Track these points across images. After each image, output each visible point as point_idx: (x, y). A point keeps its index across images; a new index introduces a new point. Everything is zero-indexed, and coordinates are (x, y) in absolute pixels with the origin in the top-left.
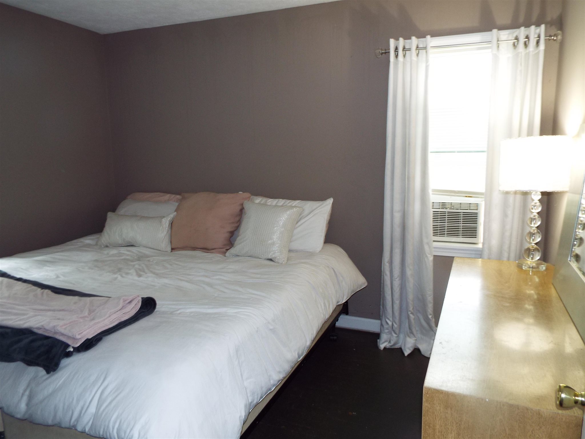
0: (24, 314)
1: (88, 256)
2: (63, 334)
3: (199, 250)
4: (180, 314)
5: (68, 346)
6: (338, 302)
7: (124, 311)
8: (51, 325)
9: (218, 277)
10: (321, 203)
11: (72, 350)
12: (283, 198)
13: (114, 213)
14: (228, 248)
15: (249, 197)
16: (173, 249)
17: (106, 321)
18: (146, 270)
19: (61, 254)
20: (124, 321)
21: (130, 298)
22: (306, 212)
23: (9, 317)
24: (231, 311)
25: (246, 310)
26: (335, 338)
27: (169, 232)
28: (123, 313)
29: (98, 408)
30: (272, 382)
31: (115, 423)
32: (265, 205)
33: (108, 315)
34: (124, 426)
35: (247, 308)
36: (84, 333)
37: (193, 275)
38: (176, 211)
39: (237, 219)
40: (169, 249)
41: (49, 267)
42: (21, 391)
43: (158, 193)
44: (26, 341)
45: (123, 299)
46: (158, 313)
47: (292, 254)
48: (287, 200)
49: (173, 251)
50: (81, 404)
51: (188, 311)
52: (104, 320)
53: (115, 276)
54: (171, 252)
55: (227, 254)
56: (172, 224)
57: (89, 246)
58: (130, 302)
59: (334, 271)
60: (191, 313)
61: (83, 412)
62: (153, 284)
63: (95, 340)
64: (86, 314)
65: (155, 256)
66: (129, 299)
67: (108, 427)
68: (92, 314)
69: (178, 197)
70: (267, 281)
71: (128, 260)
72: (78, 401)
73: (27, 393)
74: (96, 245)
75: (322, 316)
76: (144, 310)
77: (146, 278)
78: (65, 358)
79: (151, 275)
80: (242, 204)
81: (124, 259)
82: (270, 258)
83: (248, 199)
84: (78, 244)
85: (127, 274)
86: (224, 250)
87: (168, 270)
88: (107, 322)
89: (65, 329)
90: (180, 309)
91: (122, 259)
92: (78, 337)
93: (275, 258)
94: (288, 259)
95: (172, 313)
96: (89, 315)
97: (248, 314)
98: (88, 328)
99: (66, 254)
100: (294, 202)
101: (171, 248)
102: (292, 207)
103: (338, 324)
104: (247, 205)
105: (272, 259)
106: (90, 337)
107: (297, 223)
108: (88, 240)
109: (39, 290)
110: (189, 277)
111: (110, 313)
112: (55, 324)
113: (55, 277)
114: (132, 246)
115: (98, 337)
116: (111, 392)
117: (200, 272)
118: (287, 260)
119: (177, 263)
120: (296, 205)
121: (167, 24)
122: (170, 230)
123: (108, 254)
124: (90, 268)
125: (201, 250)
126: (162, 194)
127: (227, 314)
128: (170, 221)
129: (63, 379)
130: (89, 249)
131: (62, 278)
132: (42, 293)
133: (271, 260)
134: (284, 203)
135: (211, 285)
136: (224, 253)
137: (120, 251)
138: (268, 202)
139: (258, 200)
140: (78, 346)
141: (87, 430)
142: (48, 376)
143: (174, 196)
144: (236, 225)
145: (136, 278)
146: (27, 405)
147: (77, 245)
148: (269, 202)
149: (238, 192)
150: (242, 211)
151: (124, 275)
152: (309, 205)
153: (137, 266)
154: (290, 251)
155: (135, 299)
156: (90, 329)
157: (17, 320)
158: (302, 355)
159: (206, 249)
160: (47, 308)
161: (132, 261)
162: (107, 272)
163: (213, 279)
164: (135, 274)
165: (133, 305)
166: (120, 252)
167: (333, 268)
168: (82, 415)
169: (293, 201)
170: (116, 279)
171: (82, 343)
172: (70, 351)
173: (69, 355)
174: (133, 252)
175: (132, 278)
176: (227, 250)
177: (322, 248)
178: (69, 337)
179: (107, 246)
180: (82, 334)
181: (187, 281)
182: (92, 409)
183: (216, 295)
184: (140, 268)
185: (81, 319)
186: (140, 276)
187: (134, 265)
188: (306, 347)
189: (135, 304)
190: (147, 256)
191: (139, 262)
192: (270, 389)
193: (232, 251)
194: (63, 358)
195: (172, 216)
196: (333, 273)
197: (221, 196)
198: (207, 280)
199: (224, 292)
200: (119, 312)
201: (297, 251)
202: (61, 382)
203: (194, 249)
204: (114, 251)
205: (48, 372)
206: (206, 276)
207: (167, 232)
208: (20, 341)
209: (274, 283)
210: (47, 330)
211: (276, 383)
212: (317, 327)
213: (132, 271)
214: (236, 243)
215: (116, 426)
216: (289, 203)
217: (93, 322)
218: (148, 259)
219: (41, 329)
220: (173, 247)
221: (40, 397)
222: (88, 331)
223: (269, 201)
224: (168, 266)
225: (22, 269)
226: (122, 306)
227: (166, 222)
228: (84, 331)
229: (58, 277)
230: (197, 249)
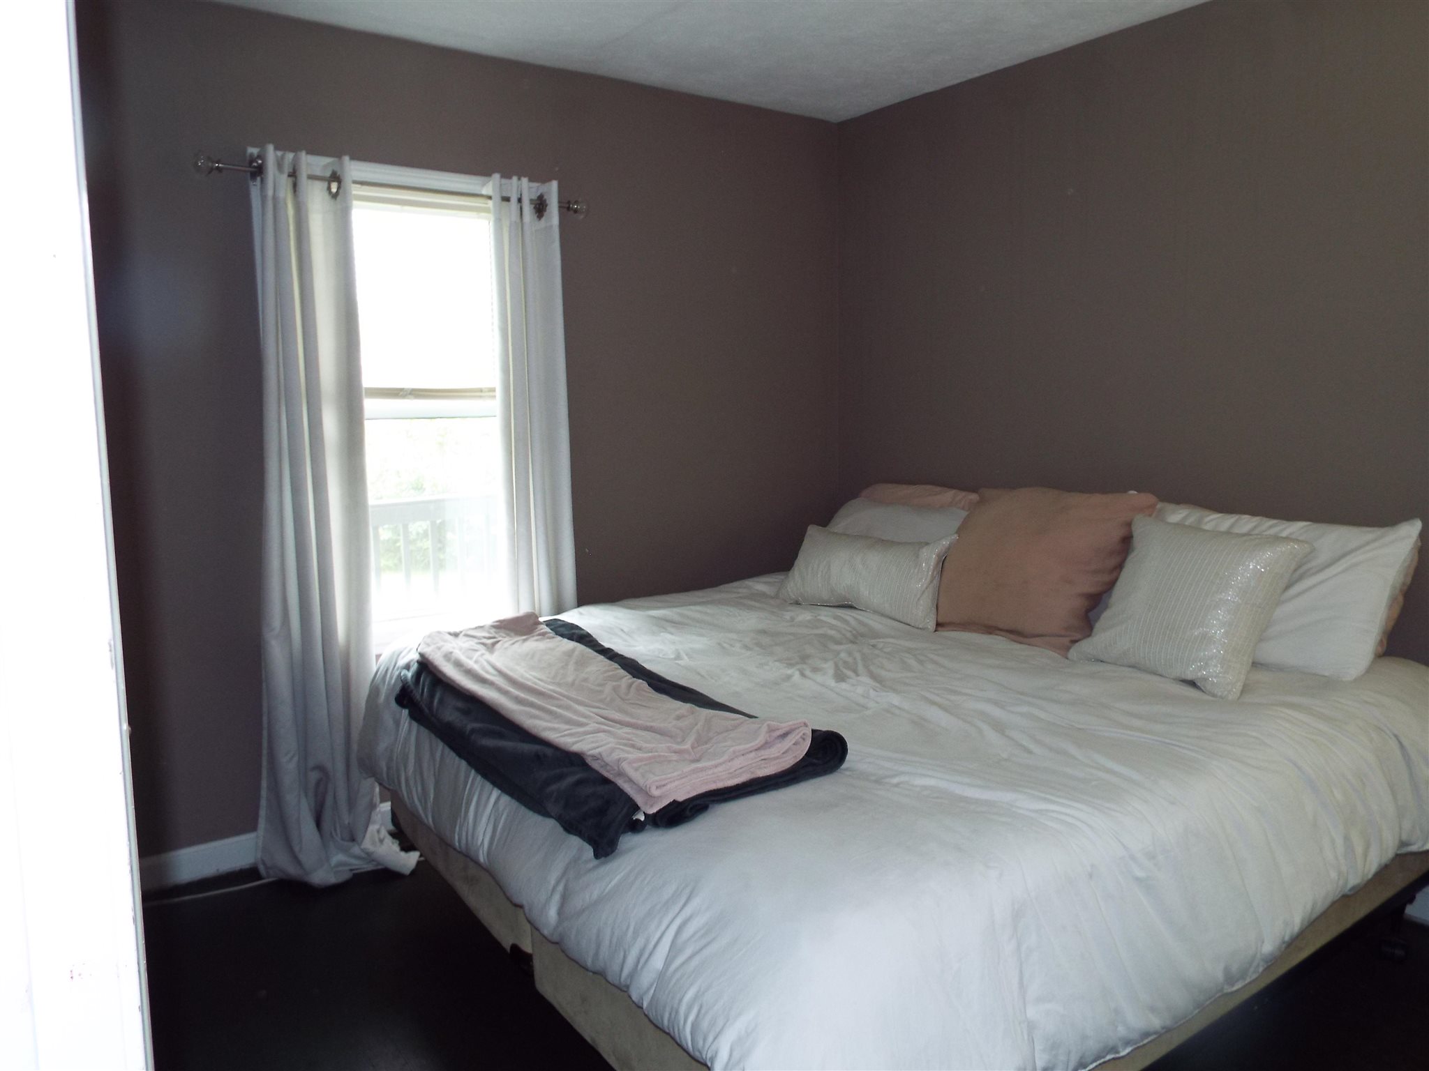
0: (581, 725)
1: (750, 620)
2: (630, 780)
3: (1002, 633)
4: (897, 785)
5: (636, 808)
6: (1403, 844)
7: (766, 753)
8: (615, 756)
9: (1025, 709)
10: (1377, 532)
11: (642, 818)
12: (1253, 513)
13: (824, 528)
14: (1078, 636)
15: (1153, 506)
16: (939, 625)
17: (720, 769)
18: (861, 668)
19: (698, 608)
20: (763, 777)
21: (785, 727)
22: (1323, 558)
23: (556, 726)
24: (1025, 803)
25: (1068, 811)
26: (1399, 952)
27: (936, 582)
28: (763, 758)
29: (668, 962)
30: (1122, 1031)
31: (690, 1008)
32: (1197, 528)
33: (726, 757)
34: (705, 1024)
35: (1076, 805)
36: (668, 787)
37: (966, 694)
38: (959, 531)
39: (1113, 562)
40: (931, 625)
41: (672, 634)
42: (553, 882)
43: (928, 487)
44: (571, 780)
45: (768, 725)
46: (848, 773)
47: (1261, 676)
48: (1265, 519)
49: (940, 629)
50: (640, 942)
51: (919, 781)
52: (716, 766)
53: (789, 672)
54: (935, 631)
55: (1073, 653)
56: (943, 563)
57: (761, 596)
58: (785, 735)
59: (1400, 743)
60: (925, 788)
61: (642, 961)
62: (862, 701)
63: (691, 809)
64: (687, 746)
65: (893, 637)
66: (782, 729)
67: (677, 1012)
68: (699, 748)
69: (974, 497)
70: (1157, 741)
71: (832, 638)
72: (636, 934)
73: (560, 888)
74: (776, 596)
75: (1334, 875)
76: (815, 761)
77: (853, 685)
78: (630, 833)
79: (865, 679)
80: (1129, 525)
81: (824, 636)
82: (1189, 677)
83: (1149, 510)
84: (740, 590)
85: (815, 670)
86: (1066, 641)
87: (909, 674)
88: (721, 772)
89: (636, 770)
90: (902, 773)
91: (816, 635)
92: (655, 792)
93: (1205, 679)
94: (1245, 689)
95: (878, 781)
96: (693, 748)
97: (1069, 820)
98: (679, 777)
99: (709, 611)
100: (1284, 526)
101: (935, 622)
102: (1277, 539)
103: (1412, 911)
104: (1143, 528)
105: (1196, 682)
106: (681, 798)
107: (1288, 587)
108: (760, 585)
109: (627, 678)
110: (953, 698)
111: (734, 752)
112: (623, 755)
113: (673, 656)
114: (851, 607)
115: (698, 802)
116: (695, 933)
117: (982, 690)
118: (1242, 692)
119: (936, 658)
120: (1291, 534)
121: (977, 75)
122: (937, 578)
123: (792, 619)
124: (746, 647)
125: (1008, 634)
126: (938, 489)
127: (1014, 809)
128: (938, 555)
129: (618, 877)
130: (757, 604)
131: (685, 661)
132: (630, 686)
133: (1192, 684)
134: (1255, 527)
135: (999, 727)
136: (1064, 650)
137: (819, 615)
138: (1206, 523)
139: (1178, 514)
140: (653, 814)
141: (645, 1005)
142: (596, 862)
143: (964, 494)
144: (1106, 578)
145: (832, 683)
146: (560, 912)
147: (738, 593)
148: (1209, 522)
149: (1125, 491)
150: (1126, 543)
151: (808, 673)
152: (1333, 538)
153: (843, 655)
154: (1256, 665)
155: (796, 729)
156: (684, 780)
157: (566, 733)
158: (1243, 977)
159: (1017, 634)
160: (628, 719)
161: (839, 643)
162: (776, 661)
163: (1013, 712)
164: (831, 671)
165: (788, 743)
166: (819, 617)
167: (1396, 736)
168: (639, 967)
169: (1284, 524)
170: (789, 677)
171: (664, 808)
172: (638, 820)
173: (636, 827)
174: (846, 622)
175: (822, 681)
176: (1074, 642)
177: (1369, 670)
178: (641, 790)
179: (797, 603)
180: (664, 789)
181: (945, 709)
182: (658, 962)
183: (1005, 755)
184: (850, 660)
185: (673, 754)
186: (840, 677)
187: (838, 653)
188: (1259, 956)
189: (793, 742)
190: (875, 635)
191: (850, 645)
192: (1114, 1049)
193: (1086, 646)
194: (624, 832)
195: (945, 543)
196: (1398, 752)
197: (1076, 499)
198: (996, 712)
199: (1029, 752)
200: (752, 755)
201: (1279, 668)
202: (613, 883)
203: (990, 629)
204: (805, 616)
205: (597, 856)
206: (996, 703)
207: (931, 582)
208: (560, 777)
209: (1177, 748)
210: (607, 764)
211: (1135, 1036)
212: (1309, 907)
213: (829, 667)
214: (1098, 626)
215: (691, 1018)
216: (1271, 527)
217: (694, 766)
218: (873, 642)
219: (598, 759)
220: (940, 620)
221: (577, 903)
222: (677, 783)
223: (1209, 518)
224: (912, 662)
225: (622, 630)
226: (763, 742)
227: (929, 557)
228: (671, 782)
229: (678, 657)
230: (998, 632)
